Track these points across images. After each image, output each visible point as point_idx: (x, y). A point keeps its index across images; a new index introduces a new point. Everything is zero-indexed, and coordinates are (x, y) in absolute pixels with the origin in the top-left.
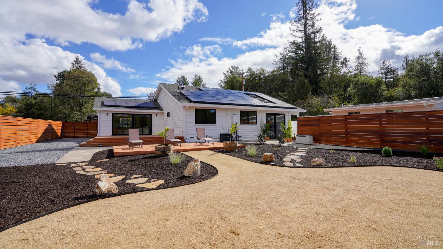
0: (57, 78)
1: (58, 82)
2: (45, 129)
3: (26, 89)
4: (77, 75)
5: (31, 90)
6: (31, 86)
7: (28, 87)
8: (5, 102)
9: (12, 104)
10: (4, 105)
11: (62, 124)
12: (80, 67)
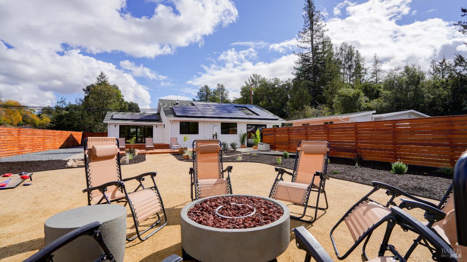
0: (85, 91)
1: (86, 95)
2: (66, 138)
3: (58, 102)
4: (100, 90)
5: (61, 104)
6: (62, 101)
7: (59, 101)
8: (42, 113)
9: (48, 115)
10: (41, 116)
11: (83, 134)
12: (104, 81)
